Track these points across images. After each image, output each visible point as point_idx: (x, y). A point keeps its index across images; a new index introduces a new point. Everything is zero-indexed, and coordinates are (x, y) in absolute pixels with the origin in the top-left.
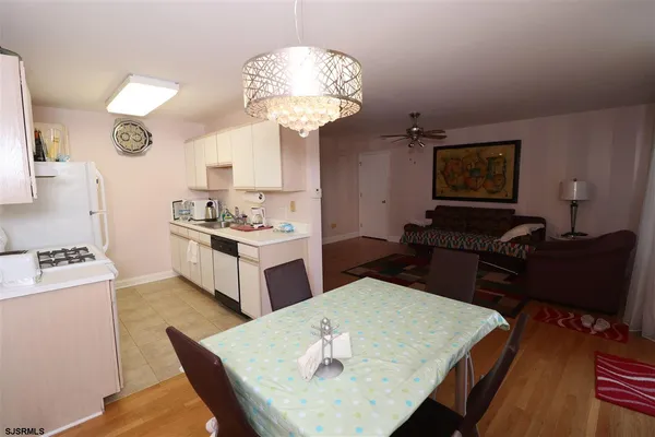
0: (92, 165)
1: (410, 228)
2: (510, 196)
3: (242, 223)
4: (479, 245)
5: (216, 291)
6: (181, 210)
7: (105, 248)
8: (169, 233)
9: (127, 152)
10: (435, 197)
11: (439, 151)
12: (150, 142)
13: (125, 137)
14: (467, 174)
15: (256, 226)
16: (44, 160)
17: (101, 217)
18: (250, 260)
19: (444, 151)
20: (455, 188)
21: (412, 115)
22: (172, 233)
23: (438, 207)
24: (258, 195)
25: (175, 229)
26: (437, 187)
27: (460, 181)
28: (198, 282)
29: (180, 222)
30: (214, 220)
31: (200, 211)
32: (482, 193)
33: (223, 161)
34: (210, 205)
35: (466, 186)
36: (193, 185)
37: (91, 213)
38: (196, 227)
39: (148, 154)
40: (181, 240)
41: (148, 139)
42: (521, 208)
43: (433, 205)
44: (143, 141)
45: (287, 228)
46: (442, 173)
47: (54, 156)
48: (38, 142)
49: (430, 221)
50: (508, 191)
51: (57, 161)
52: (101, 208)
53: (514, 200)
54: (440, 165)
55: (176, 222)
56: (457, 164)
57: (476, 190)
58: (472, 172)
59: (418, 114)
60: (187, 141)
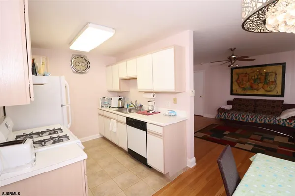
0: (63, 78)
1: (221, 110)
2: (280, 93)
3: (139, 109)
4: (267, 120)
5: (129, 149)
6: (105, 103)
7: (69, 126)
8: (97, 114)
9: (77, 72)
10: (232, 94)
11: (234, 70)
12: (90, 67)
13: (77, 64)
14: (252, 82)
15: (151, 112)
16: (36, 75)
17: (68, 108)
18: (154, 134)
19: (237, 70)
20: (244, 89)
21: (231, 49)
22: (99, 114)
23: (235, 99)
24: (152, 94)
25: (101, 112)
26: (233, 88)
27: (248, 85)
28: (116, 142)
29: (104, 109)
30: (123, 107)
31: (115, 103)
32: (261, 92)
33: (131, 75)
34: (120, 99)
35: (252, 88)
36: (111, 89)
37: (62, 106)
38: (114, 112)
39: (88, 73)
40: (105, 119)
41: (88, 65)
42: (287, 100)
43: (232, 98)
44: (86, 66)
45: (173, 114)
46: (236, 81)
47: (42, 73)
48: (34, 65)
49: (231, 107)
50: (278, 90)
51: (44, 75)
52: (67, 103)
53: (282, 95)
54: (235, 77)
55: (102, 109)
56: (246, 76)
57: (257, 90)
58: (255, 81)
59: (235, 48)
60: (107, 66)
